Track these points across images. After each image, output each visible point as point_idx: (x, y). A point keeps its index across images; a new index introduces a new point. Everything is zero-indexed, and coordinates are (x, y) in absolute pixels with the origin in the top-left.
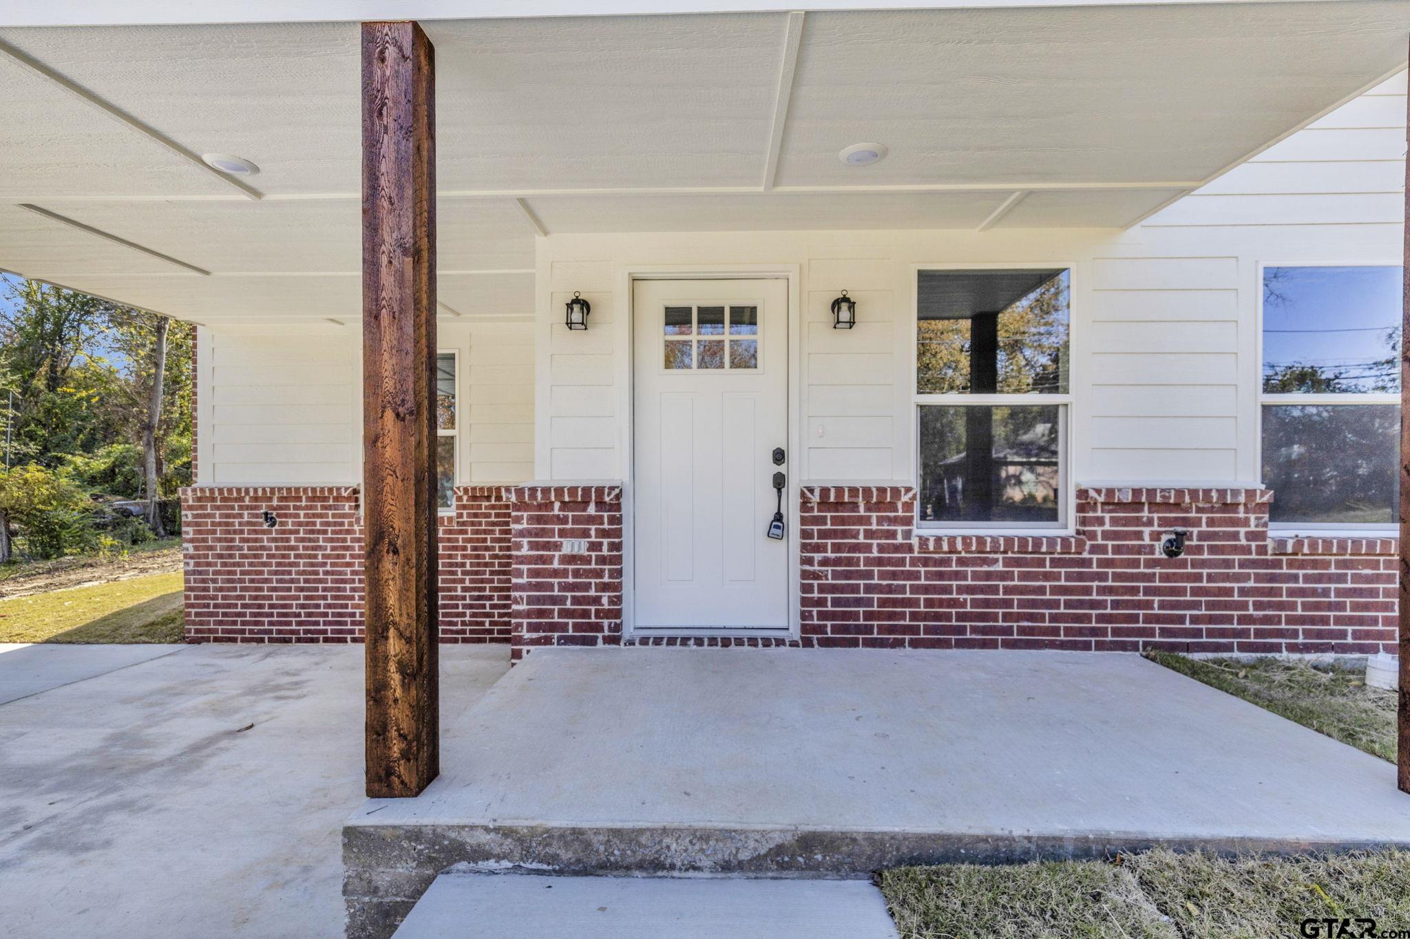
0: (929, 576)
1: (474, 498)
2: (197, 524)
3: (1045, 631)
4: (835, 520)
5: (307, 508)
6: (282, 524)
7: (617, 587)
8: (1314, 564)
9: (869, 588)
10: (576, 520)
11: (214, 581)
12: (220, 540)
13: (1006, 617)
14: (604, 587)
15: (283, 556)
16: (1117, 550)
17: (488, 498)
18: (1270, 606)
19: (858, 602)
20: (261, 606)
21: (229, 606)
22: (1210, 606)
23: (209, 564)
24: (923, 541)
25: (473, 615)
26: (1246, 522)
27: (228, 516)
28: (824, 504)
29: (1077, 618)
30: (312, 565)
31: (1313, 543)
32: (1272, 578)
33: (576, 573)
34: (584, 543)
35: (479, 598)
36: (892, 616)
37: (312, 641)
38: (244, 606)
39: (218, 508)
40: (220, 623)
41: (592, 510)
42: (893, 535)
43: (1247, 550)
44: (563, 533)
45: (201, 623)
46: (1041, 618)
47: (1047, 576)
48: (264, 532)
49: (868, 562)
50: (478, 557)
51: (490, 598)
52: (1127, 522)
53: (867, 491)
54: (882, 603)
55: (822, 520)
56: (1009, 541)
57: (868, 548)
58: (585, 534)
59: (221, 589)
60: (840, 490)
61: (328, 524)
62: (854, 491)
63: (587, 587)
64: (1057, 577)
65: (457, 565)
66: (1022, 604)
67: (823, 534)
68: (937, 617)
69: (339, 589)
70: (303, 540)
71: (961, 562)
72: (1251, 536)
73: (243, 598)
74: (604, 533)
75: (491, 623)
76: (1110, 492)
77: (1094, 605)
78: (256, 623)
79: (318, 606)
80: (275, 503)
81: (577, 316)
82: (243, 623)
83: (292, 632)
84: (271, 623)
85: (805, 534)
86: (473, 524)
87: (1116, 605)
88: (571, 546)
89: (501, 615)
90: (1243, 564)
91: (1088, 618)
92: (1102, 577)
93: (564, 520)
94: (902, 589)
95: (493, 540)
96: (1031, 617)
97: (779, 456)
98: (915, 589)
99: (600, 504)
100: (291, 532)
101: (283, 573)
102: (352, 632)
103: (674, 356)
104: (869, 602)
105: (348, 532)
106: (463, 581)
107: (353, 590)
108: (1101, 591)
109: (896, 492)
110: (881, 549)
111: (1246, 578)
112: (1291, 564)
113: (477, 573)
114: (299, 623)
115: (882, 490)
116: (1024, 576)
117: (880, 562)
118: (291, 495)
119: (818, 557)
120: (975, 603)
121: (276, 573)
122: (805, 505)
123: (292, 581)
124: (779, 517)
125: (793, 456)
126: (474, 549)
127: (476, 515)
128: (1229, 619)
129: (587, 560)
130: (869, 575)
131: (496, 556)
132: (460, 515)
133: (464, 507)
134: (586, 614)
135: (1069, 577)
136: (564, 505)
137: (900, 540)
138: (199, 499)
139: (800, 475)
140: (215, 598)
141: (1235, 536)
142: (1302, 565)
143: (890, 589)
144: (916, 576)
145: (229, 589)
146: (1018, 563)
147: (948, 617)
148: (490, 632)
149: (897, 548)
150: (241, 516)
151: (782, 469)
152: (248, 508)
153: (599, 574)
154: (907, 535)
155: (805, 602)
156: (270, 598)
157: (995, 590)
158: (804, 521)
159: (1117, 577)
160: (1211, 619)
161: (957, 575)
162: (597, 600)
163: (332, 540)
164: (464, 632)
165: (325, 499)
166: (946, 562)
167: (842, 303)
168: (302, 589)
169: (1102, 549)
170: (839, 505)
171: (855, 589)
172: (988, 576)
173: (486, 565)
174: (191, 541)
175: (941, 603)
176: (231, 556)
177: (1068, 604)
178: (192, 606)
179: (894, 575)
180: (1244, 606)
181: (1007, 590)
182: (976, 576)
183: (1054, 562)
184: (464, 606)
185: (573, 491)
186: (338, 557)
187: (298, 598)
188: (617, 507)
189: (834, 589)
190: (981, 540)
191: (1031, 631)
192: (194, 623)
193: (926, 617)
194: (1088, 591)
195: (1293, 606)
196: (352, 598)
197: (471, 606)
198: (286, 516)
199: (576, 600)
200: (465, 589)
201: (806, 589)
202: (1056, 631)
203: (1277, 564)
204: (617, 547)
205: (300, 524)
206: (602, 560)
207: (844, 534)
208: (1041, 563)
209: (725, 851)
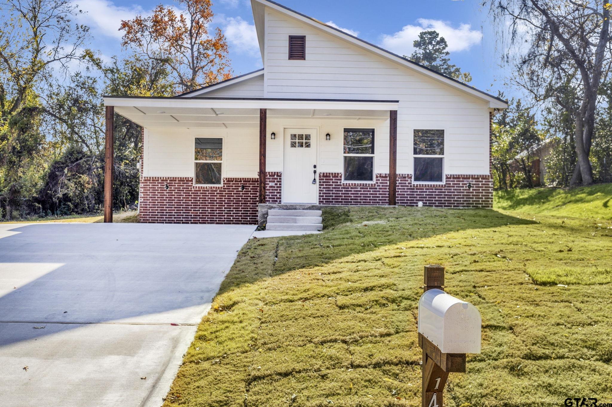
0: (345, 191)
1: (228, 181)
2: (144, 188)
3: (368, 202)
4: (326, 179)
5: (178, 183)
6: (170, 188)
7: (280, 193)
8: (421, 189)
9: (333, 193)
10: (272, 179)
11: (149, 205)
12: (151, 193)
13: (360, 199)
14: (278, 193)
15: (171, 198)
16: (382, 186)
17: (233, 181)
18: (412, 197)
19: (330, 196)
20: (163, 213)
21: (153, 212)
22: (401, 197)
23: (148, 200)
24: (343, 184)
25: (227, 216)
26: (408, 181)
27: (154, 185)
28: (323, 176)
29: (374, 200)
30: (179, 200)
31: (420, 185)
32: (413, 192)
33: (272, 190)
34: (274, 183)
35: (229, 211)
36: (337, 199)
37: (179, 223)
38: (158, 212)
39: (151, 183)
40: (151, 217)
41: (276, 177)
42: (337, 182)
43: (408, 186)
44: (269, 181)
45: (145, 217)
46: (367, 200)
47: (368, 191)
48: (165, 190)
49: (333, 188)
50: (229, 198)
51: (233, 211)
52: (384, 180)
53: (332, 174)
54: (335, 196)
55: (323, 179)
56: (361, 184)
57: (332, 185)
58: (274, 182)
59: (151, 207)
60: (327, 173)
61: (184, 188)
62: (329, 173)
63: (274, 193)
64: (370, 191)
65: (223, 201)
66: (363, 197)
67: (323, 182)
68: (346, 199)
69: (187, 208)
70: (176, 193)
71: (351, 188)
72: (409, 183)
73: (158, 210)
74: (278, 182)
75: (233, 218)
76: (380, 174)
77: (378, 197)
78: (162, 218)
79: (180, 213)
80: (168, 182)
81: (273, 137)
82: (158, 218)
83: (173, 220)
84: (166, 218)
85: (320, 182)
86: (228, 189)
87: (382, 197)
88: (271, 184)
89: (236, 216)
90: (407, 189)
91: (376, 200)
92: (379, 191)
93: (270, 179)
94: (339, 194)
95: (234, 194)
96: (365, 199)
97: (315, 167)
98: (342, 194)
99: (277, 175)
100: (173, 190)
101: (170, 203)
102: (191, 220)
103: (293, 145)
104: (333, 196)
105: (190, 191)
106: (224, 206)
107: (191, 208)
108: (379, 194)
109: (338, 174)
110: (335, 185)
111: (408, 192)
112: (417, 189)
113: (229, 203)
114: (175, 218)
115: (335, 173)
116: (364, 191)
117: (335, 188)
118: (173, 180)
119: (322, 187)
120: (354, 197)
121: (168, 203)
122: (320, 176)
123: (173, 205)
124: (315, 179)
125: (317, 167)
126: (228, 196)
127: (229, 186)
128: (404, 200)
129: (274, 187)
130: (333, 191)
131: (234, 199)
132: (224, 186)
133: (225, 184)
134: (274, 198)
135: (373, 191)
136: (270, 176)
137: (339, 183)
138: (145, 180)
139: (319, 170)
140: (149, 210)
141: (406, 183)
142: (419, 189)
143: (337, 194)
144: (342, 191)
145: (154, 207)
146: (362, 188)
147: (348, 199)
148: (233, 221)
149: (338, 185)
150: (158, 185)
151: (315, 169)
152: (160, 183)
153: (277, 190)
154: (340, 182)
155: (320, 196)
156: (166, 210)
157: (358, 194)
158: (320, 179)
159: (382, 191)
160: (401, 200)
161: (350, 191)
162: (276, 195)
163: (185, 193)
164: (224, 221)
165: (184, 181)
166: (348, 188)
167: (328, 135)
168: (176, 208)
169: (379, 186)
170: (326, 176)
171: (330, 193)
172: (357, 191)
173: (232, 201)
174: (143, 193)
175: (347, 196)
176: (155, 197)
177: (373, 197)
178: (142, 212)
179: (338, 191)
180: (407, 197)
181: (361, 194)
182: (354, 191)
183: (370, 188)
184: (225, 213)
185: (272, 173)
186: (187, 198)
187: (174, 210)
188: (280, 176)
189: (325, 193)
190: (355, 184)
191: (365, 202)
192: (142, 217)
193: (344, 199)
194: (376, 194)
195: (417, 197)
196: (191, 210)
197: (227, 213)
198: (172, 186)
199: (272, 195)
200: (225, 208)
201: (320, 193)
202: (370, 202)
203: (414, 189)
204: (280, 184)
205: (176, 188)
206: (277, 187)
207: (328, 182)
208: (367, 188)
209: (303, 207)
